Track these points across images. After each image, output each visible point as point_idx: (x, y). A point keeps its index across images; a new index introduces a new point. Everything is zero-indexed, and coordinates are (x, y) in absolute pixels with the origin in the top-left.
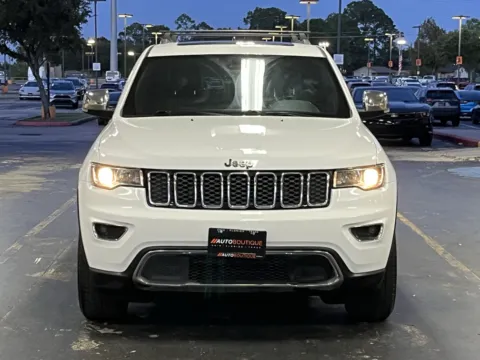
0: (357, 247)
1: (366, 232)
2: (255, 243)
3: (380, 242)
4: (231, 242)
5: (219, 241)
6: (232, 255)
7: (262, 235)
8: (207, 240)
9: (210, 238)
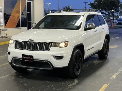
0: (55, 61)
1: (60, 57)
2: (31, 58)
3: (63, 60)
4: (27, 57)
5: (24, 57)
6: (27, 61)
7: (32, 57)
8: (22, 57)
9: (23, 56)
